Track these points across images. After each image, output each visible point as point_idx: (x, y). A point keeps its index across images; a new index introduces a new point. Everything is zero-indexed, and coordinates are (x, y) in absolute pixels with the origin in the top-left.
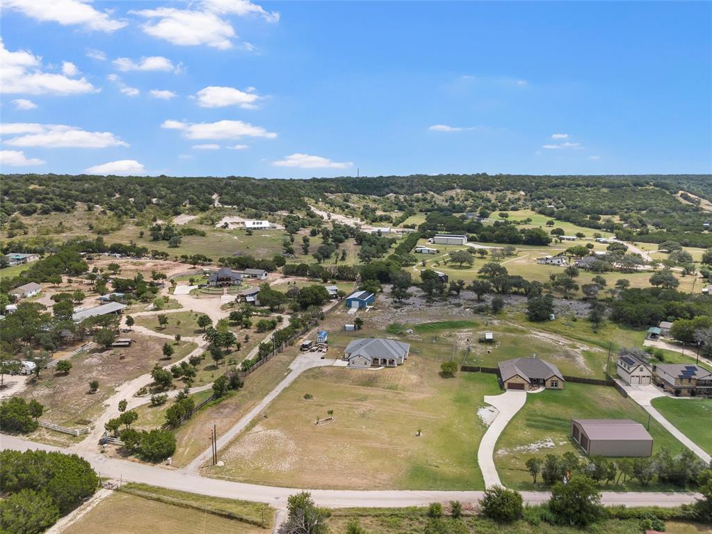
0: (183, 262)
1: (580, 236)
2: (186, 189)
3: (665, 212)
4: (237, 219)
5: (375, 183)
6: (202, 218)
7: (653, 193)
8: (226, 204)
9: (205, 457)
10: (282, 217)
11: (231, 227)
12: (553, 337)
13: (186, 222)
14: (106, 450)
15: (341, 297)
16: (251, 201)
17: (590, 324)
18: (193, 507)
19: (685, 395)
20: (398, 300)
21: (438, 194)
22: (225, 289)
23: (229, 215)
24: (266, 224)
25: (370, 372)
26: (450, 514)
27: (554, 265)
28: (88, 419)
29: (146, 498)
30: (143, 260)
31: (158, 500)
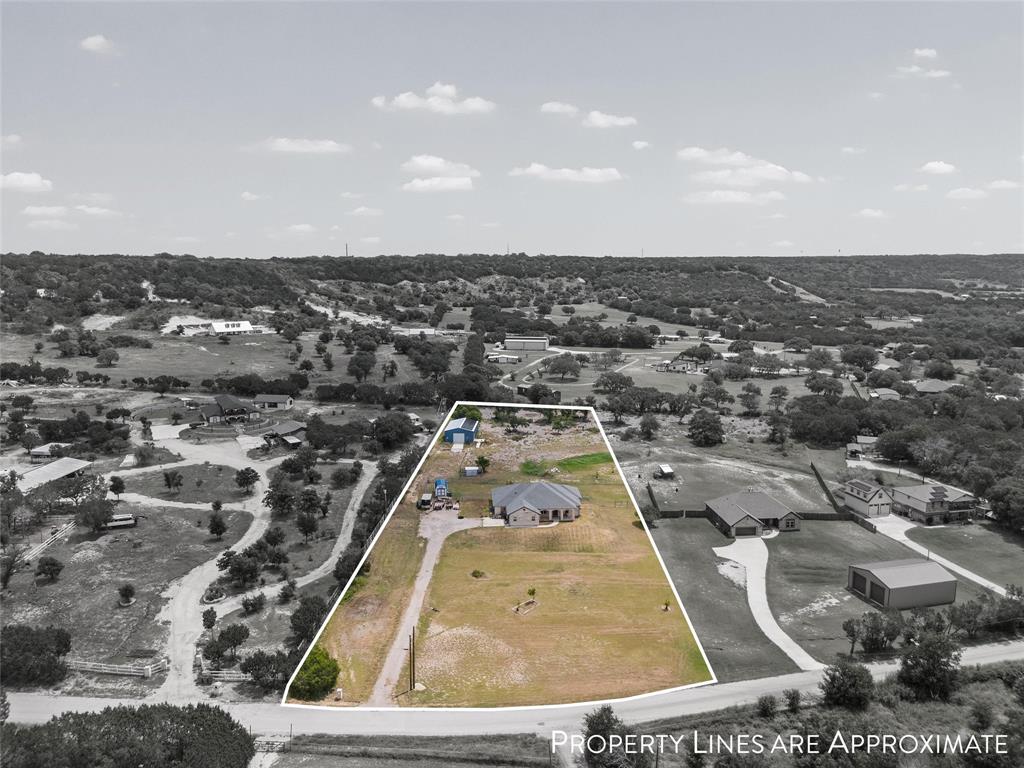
0: (136, 389)
1: (682, 334)
2: (93, 273)
3: (762, 304)
4: (192, 320)
5: (379, 266)
6: (133, 320)
7: (740, 278)
8: (168, 297)
9: (388, 682)
10: (267, 316)
11: (189, 333)
12: (738, 464)
13: (108, 326)
14: (220, 691)
15: (429, 428)
16: (210, 291)
17: (773, 446)
18: (428, 758)
19: (938, 524)
20: (512, 429)
21: (471, 281)
22: (238, 427)
23: (179, 314)
24: (246, 326)
25: (541, 531)
26: (786, 708)
27: (678, 372)
28: (146, 647)
29: (342, 755)
30: (62, 388)
31: (365, 755)
